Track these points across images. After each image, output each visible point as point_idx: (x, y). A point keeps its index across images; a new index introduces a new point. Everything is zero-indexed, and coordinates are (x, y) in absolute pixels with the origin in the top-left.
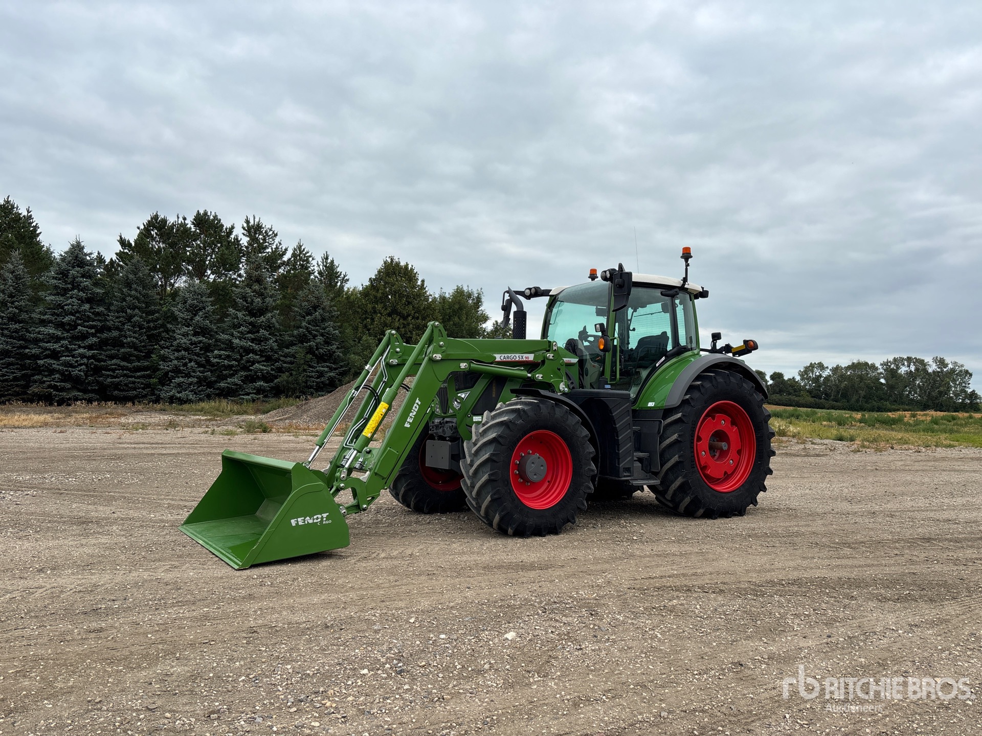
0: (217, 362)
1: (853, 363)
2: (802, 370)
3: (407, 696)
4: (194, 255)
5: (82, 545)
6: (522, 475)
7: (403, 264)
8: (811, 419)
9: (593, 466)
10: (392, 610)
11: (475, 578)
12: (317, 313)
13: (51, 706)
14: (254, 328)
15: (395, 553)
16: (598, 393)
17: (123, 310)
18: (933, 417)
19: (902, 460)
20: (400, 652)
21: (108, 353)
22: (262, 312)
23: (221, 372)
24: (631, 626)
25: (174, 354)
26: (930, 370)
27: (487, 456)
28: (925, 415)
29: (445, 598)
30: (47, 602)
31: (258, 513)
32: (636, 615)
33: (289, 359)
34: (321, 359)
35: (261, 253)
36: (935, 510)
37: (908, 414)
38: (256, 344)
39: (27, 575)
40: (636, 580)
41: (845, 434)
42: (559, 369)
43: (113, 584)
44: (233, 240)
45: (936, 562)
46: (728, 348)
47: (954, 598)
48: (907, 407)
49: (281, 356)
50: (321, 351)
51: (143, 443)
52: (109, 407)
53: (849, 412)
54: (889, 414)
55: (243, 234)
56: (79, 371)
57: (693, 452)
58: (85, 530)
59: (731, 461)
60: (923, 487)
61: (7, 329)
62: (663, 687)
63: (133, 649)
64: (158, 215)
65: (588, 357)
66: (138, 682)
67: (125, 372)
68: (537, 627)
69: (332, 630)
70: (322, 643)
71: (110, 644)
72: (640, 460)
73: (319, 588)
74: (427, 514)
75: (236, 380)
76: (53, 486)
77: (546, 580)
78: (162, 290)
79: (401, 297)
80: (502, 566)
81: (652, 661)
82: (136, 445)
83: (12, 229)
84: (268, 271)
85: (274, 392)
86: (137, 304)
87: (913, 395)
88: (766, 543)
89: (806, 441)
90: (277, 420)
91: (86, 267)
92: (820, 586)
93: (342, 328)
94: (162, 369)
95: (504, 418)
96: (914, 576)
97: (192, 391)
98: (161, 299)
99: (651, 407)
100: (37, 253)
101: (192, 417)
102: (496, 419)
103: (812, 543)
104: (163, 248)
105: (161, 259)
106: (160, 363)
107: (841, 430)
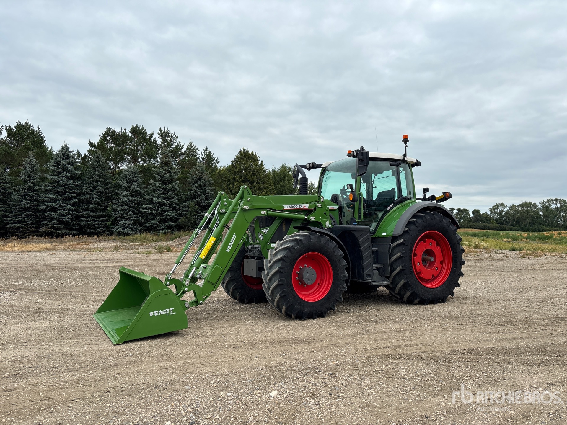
0: (144, 211)
1: (523, 203)
2: (491, 208)
4: (131, 150)
5: (30, 328)
6: (301, 280)
7: (250, 152)
8: (496, 237)
9: (346, 274)
10: (202, 374)
11: (262, 350)
12: (201, 182)
14: (165, 191)
15: (218, 332)
16: (349, 228)
17: (91, 183)
19: (551, 263)
21: (84, 207)
22: (169, 182)
23: (147, 217)
24: (356, 386)
25: (120, 207)
27: (276, 269)
28: (566, 233)
29: (239, 365)
32: (361, 377)
33: (185, 209)
34: (204, 208)
35: (169, 148)
37: (556, 233)
38: (166, 200)
40: (367, 350)
41: (516, 246)
42: (325, 213)
43: (35, 355)
44: (153, 141)
46: (433, 198)
48: (555, 229)
49: (181, 207)
50: (204, 203)
51: (97, 260)
52: (84, 239)
53: (520, 232)
54: (545, 233)
55: (159, 137)
56: (68, 218)
57: (412, 263)
58: (37, 317)
59: (437, 268)
61: (27, 195)
63: (27, 404)
64: (110, 128)
65: (345, 205)
67: (93, 218)
68: (293, 387)
69: (158, 390)
70: (148, 401)
71: (13, 400)
72: (378, 269)
73: (161, 357)
74: (247, 304)
75: (155, 221)
76: (33, 288)
77: (308, 351)
78: (113, 171)
79: (250, 171)
80: (282, 341)
81: (365, 414)
82: (92, 261)
83: (30, 139)
84: (173, 158)
85: (177, 228)
86: (99, 179)
87: (560, 221)
88: (457, 322)
89: (492, 251)
90: (178, 244)
91: (71, 159)
92: (489, 354)
93: (215, 190)
94: (113, 216)
95: (288, 245)
96: (553, 346)
97: (130, 228)
98: (113, 176)
99: (384, 236)
100: (44, 152)
101: (131, 243)
102: (283, 246)
103: (487, 322)
104: (114, 147)
105: (112, 153)
106: (112, 213)
107: (514, 244)
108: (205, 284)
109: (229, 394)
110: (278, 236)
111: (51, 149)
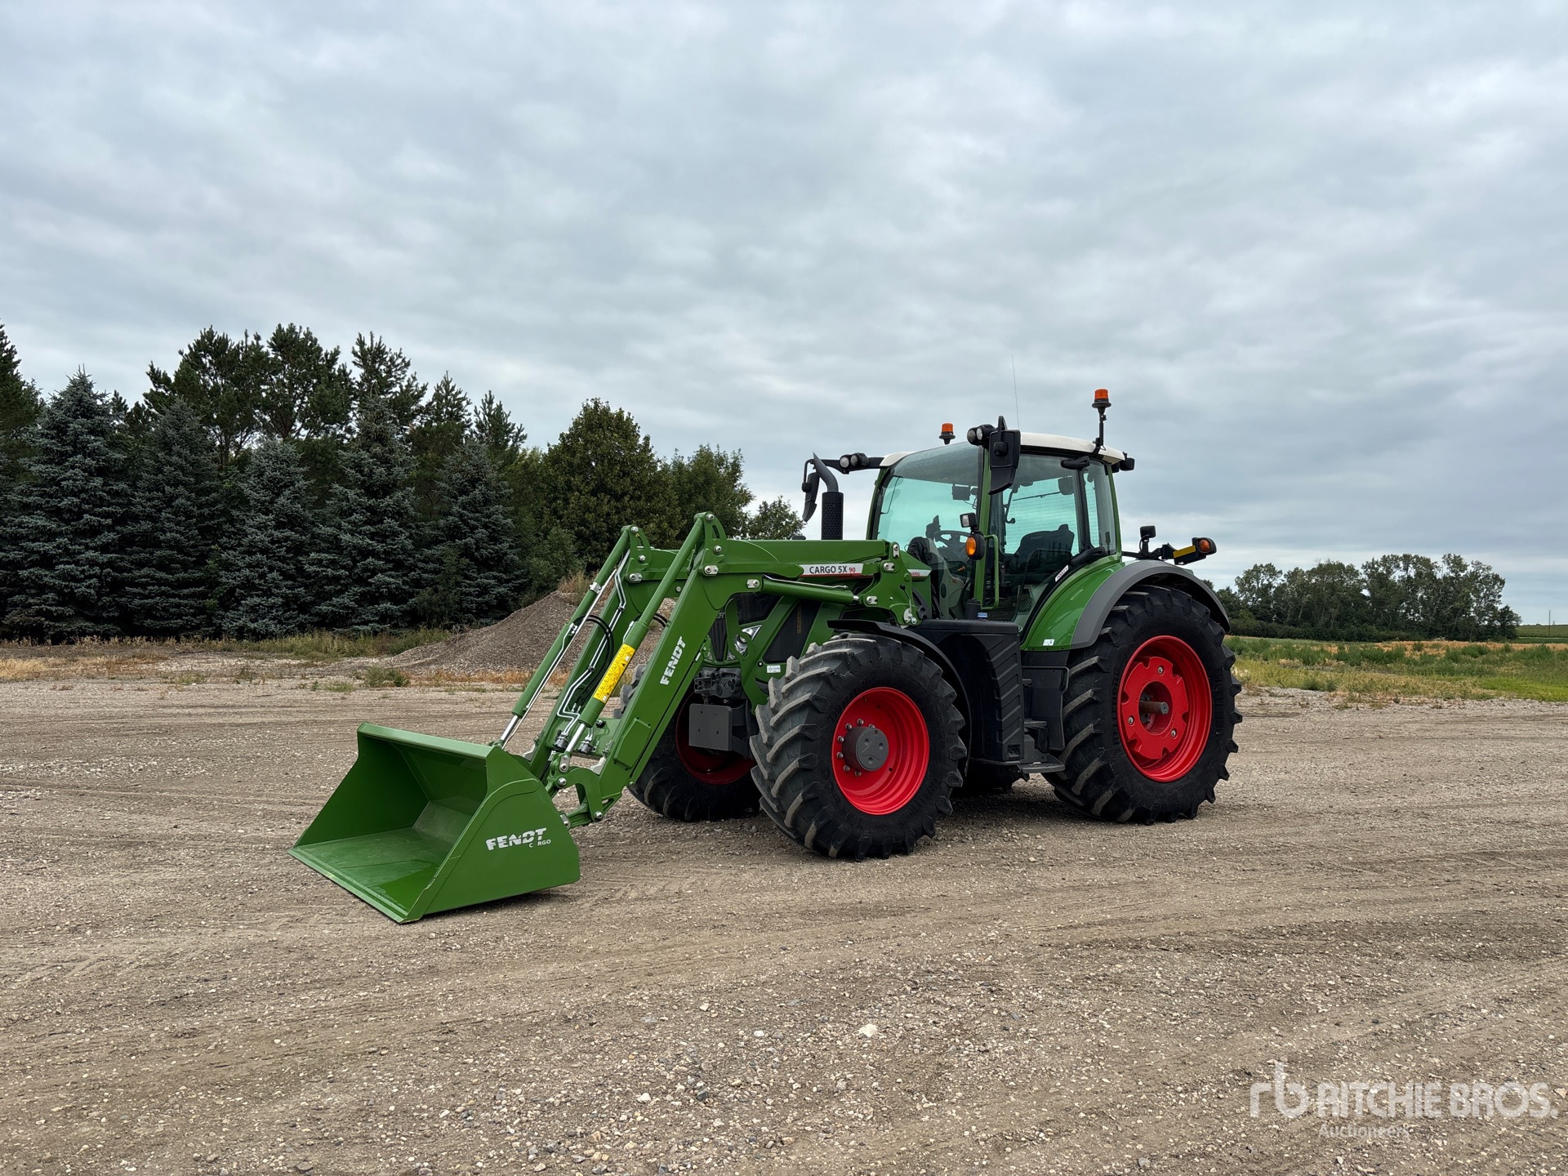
0: (315, 572)
1: (1320, 565)
2: (1241, 577)
3: (721, 1139)
4: (273, 398)
5: (135, 884)
6: (850, 759)
7: (614, 410)
8: (1261, 655)
9: (961, 744)
10: (667, 990)
11: (791, 932)
12: (477, 491)
13: (133, 1169)
14: (375, 516)
15: (652, 891)
16: (968, 626)
17: (157, 487)
18: (1448, 650)
19: (1416, 722)
20: (695, 1063)
21: (136, 557)
22: (387, 489)
23: (321, 587)
24: (1058, 1010)
25: (244, 558)
26: (1439, 576)
27: (795, 730)
28: (1434, 646)
29: (750, 968)
30: (95, 985)
31: (416, 826)
32: (1063, 992)
33: (431, 566)
34: (484, 564)
35: (383, 393)
36: (1490, 806)
37: (1409, 645)
38: (378, 541)
39: (53, 939)
40: (1049, 930)
41: (1318, 679)
42: (903, 588)
43: (200, 951)
44: (337, 373)
45: (1512, 892)
46: (1166, 552)
47: (1554, 953)
48: (1403, 633)
49: (420, 560)
50: (484, 552)
51: (202, 706)
52: (137, 646)
53: (1317, 642)
54: (1380, 645)
55: (354, 363)
56: (87, 587)
57: (1116, 718)
58: (134, 857)
59: (1174, 732)
60: (1461, 767)
62: (1133, 1115)
63: (256, 1064)
64: (212, 332)
65: (946, 567)
66: (270, 1124)
67: (163, 588)
68: (908, 1015)
69: (577, 1027)
70: (566, 1050)
71: (214, 1057)
72: (1033, 732)
73: (541, 952)
74: (690, 821)
75: (346, 600)
77: (906, 933)
78: (222, 454)
79: (613, 465)
80: (830, 911)
81: (1105, 1070)
82: (192, 711)
84: (396, 423)
85: (409, 619)
86: (181, 477)
87: (1413, 615)
88: (1240, 864)
89: (1262, 690)
90: (416, 665)
91: (97, 417)
92: (1342, 937)
93: (516, 514)
94: (224, 584)
95: (823, 669)
96: (1485, 917)
97: (274, 619)
98: (221, 469)
99: (1048, 647)
100: (14, 394)
101: (277, 661)
102: (808, 671)
103: (1312, 864)
104: (223, 385)
105: (220, 403)
106: (221, 573)
107: (1311, 673)
108: (607, 767)
109: (759, 1033)
110: (786, 646)
111: (34, 388)
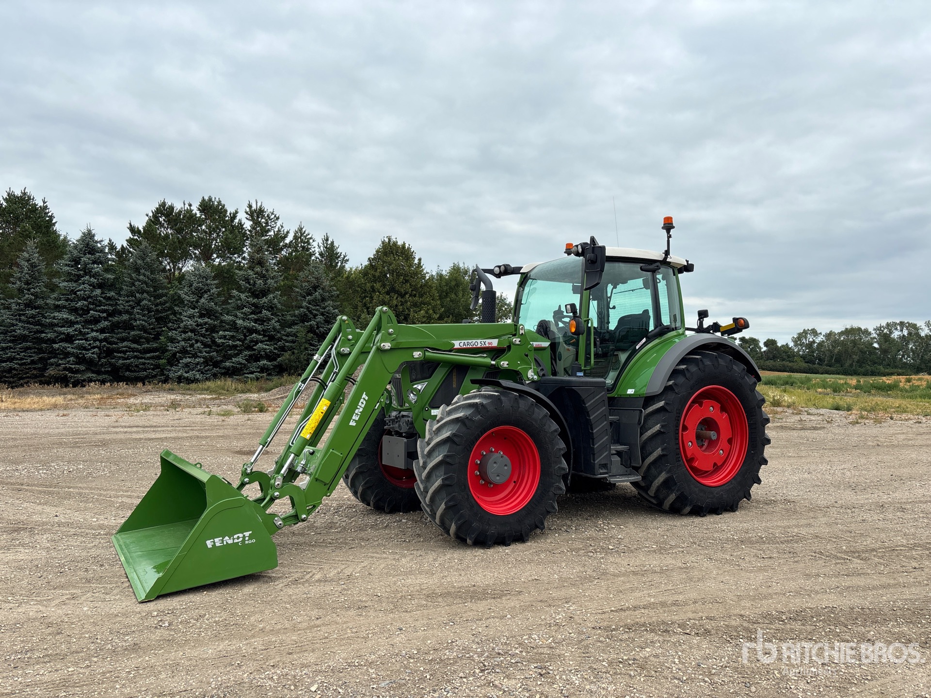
0: (222, 343)
1: (847, 329)
2: (795, 337)
4: (200, 240)
6: (484, 476)
7: (400, 243)
8: (806, 386)
9: (564, 464)
11: (412, 614)
12: (317, 293)
14: (257, 309)
16: (569, 382)
17: (132, 294)
18: (928, 382)
19: (903, 433)
21: (119, 335)
22: (264, 293)
23: (226, 352)
25: (181, 335)
26: (923, 334)
27: (440, 458)
28: (920, 379)
29: (367, 648)
33: (290, 338)
34: (322, 337)
35: (263, 236)
37: (903, 378)
38: (259, 324)
41: (841, 403)
42: (527, 356)
44: (237, 225)
46: (716, 327)
48: (899, 371)
49: (284, 335)
50: (322, 329)
51: (137, 427)
52: (121, 388)
53: (845, 377)
54: (884, 378)
55: (247, 218)
56: (92, 353)
57: (678, 444)
58: (12, 540)
59: (721, 452)
61: (24, 315)
64: (165, 202)
65: (561, 340)
67: (135, 354)
72: (619, 453)
73: (223, 630)
74: (388, 514)
75: (240, 359)
76: (18, 481)
77: (496, 615)
78: (170, 274)
79: (399, 276)
80: (449, 594)
82: (129, 430)
83: (29, 219)
84: (271, 253)
85: (278, 370)
86: (145, 288)
87: (907, 359)
88: (761, 552)
89: (801, 411)
90: (278, 399)
91: (97, 254)
92: (828, 622)
93: (341, 307)
94: (170, 351)
95: (460, 414)
97: (199, 371)
98: (170, 283)
99: (630, 395)
100: (53, 241)
101: (199, 396)
102: (451, 415)
103: (815, 553)
104: (171, 233)
105: (168, 244)
106: (168, 344)
107: (837, 398)
108: (310, 484)
110: (443, 397)
111: (65, 238)
